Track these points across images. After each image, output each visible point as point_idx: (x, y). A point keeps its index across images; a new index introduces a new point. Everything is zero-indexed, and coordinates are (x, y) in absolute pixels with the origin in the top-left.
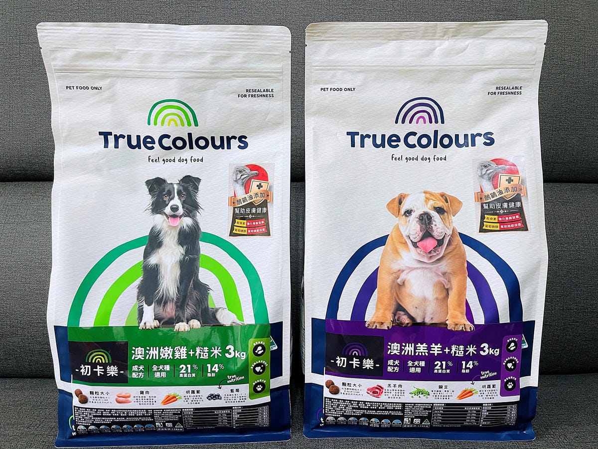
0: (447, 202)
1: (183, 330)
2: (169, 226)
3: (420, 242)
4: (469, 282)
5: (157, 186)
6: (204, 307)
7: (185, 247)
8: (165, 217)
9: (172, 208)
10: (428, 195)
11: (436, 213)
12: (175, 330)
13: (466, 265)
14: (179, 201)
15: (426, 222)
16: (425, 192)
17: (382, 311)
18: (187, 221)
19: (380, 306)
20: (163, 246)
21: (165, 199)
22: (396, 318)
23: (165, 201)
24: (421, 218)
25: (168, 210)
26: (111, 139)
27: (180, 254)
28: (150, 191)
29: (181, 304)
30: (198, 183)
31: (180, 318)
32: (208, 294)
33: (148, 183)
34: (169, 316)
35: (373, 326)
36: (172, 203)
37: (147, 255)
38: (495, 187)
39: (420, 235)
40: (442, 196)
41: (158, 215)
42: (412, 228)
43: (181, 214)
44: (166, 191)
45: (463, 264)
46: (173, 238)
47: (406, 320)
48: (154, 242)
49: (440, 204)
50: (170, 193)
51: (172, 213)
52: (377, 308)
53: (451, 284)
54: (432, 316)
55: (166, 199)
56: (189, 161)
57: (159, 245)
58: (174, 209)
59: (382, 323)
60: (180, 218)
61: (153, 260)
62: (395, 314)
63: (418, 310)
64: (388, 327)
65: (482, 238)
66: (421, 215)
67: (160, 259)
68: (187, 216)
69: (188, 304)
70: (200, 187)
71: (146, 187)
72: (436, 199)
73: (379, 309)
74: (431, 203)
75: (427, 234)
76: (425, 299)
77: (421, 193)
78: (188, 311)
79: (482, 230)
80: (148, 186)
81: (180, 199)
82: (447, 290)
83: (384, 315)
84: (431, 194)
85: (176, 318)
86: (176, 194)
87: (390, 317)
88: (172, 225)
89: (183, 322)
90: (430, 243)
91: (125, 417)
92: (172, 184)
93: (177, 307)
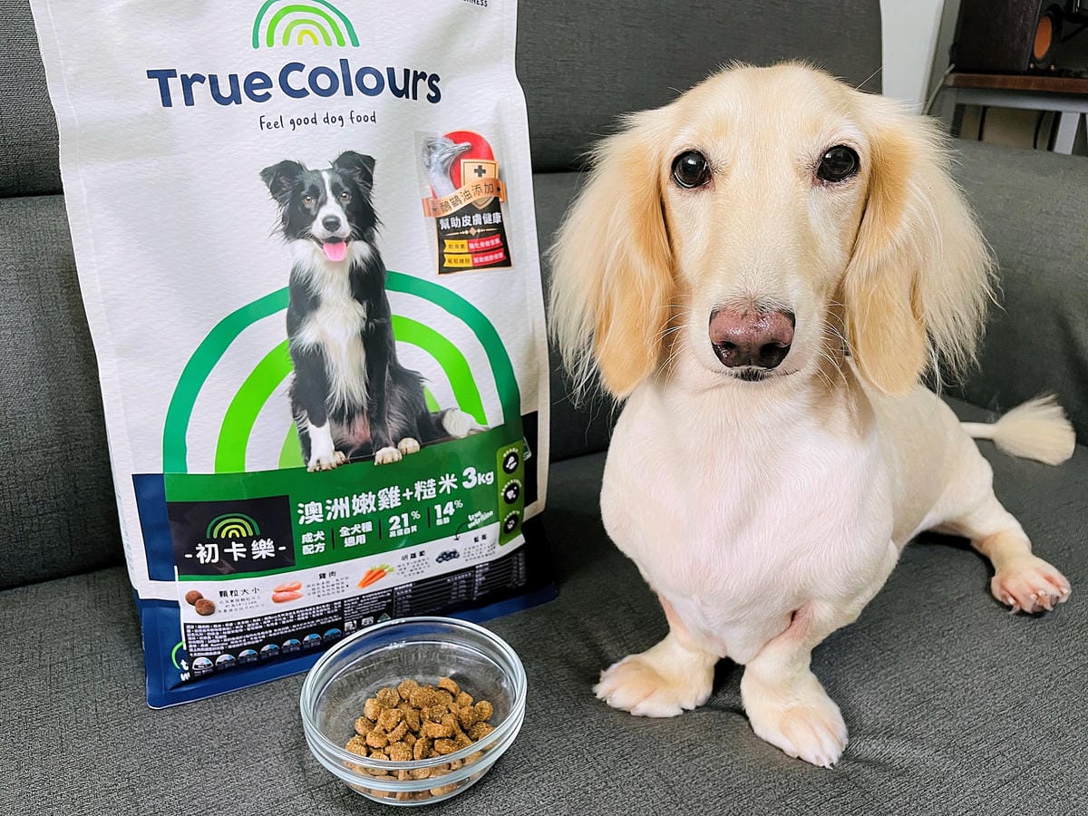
1: (390, 460)
2: (328, 263)
6: (420, 413)
7: (365, 304)
8: (315, 243)
12: (376, 464)
14: (339, 207)
18: (360, 250)
20: (322, 305)
21: (307, 206)
23: (309, 210)
27: (359, 320)
29: (376, 414)
30: (370, 167)
31: (381, 440)
32: (423, 387)
33: (266, 174)
34: (361, 441)
36: (324, 212)
41: (301, 241)
43: (347, 235)
44: (307, 189)
46: (340, 289)
56: (347, 120)
57: (315, 303)
58: (332, 225)
60: (347, 242)
68: (359, 239)
69: (389, 413)
70: (375, 176)
71: (264, 183)
78: (394, 425)
80: (267, 182)
81: (338, 201)
85: (374, 442)
86: (329, 193)
88: (331, 259)
89: (387, 446)
91: (290, 625)
92: (317, 171)
93: (372, 421)
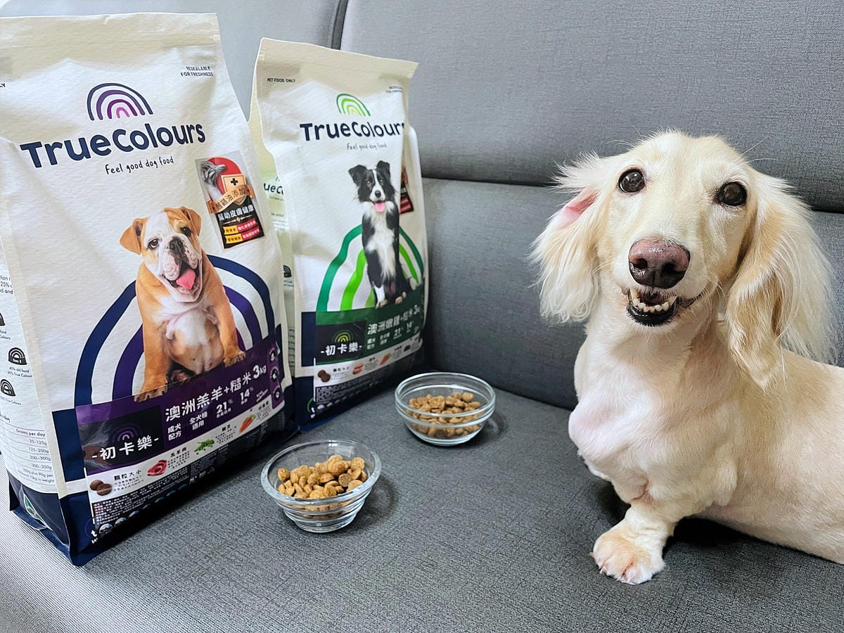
0: (189, 219)
3: (180, 279)
4: (233, 308)
5: (358, 173)
9: (376, 194)
10: (170, 214)
11: (184, 235)
13: (224, 291)
15: (178, 250)
16: (166, 211)
17: (152, 377)
19: (150, 372)
22: (172, 379)
24: (172, 247)
25: (373, 196)
26: (312, 130)
28: (354, 179)
35: (144, 397)
37: (365, 243)
38: (223, 193)
39: (178, 269)
40: (184, 212)
42: (164, 263)
45: (221, 291)
47: (183, 378)
48: (367, 229)
49: (184, 223)
50: (371, 179)
51: (377, 199)
52: (147, 376)
53: (217, 318)
54: (210, 362)
55: (369, 186)
59: (155, 391)
61: (371, 247)
62: (169, 376)
63: (196, 361)
64: (163, 392)
65: (229, 255)
66: (171, 243)
67: (376, 244)
72: (179, 216)
73: (150, 375)
74: (176, 223)
75: (184, 266)
76: (201, 347)
77: (162, 212)
79: (227, 246)
82: (216, 326)
83: (157, 382)
84: (173, 212)
87: (163, 380)
90: (189, 275)
